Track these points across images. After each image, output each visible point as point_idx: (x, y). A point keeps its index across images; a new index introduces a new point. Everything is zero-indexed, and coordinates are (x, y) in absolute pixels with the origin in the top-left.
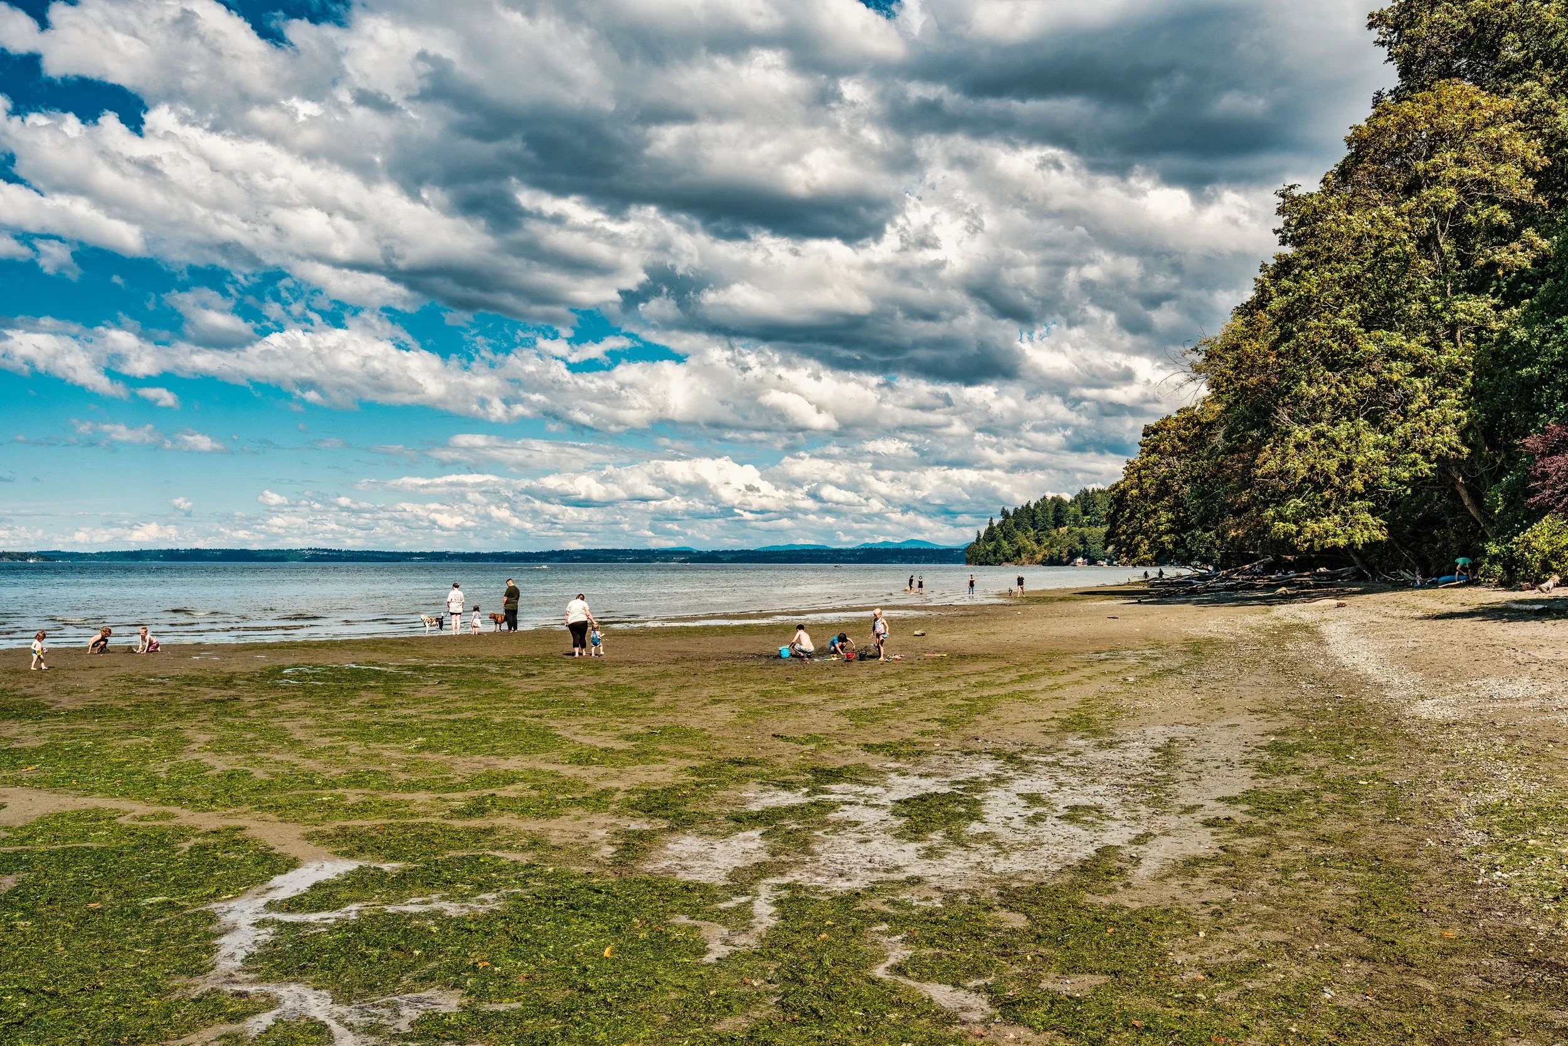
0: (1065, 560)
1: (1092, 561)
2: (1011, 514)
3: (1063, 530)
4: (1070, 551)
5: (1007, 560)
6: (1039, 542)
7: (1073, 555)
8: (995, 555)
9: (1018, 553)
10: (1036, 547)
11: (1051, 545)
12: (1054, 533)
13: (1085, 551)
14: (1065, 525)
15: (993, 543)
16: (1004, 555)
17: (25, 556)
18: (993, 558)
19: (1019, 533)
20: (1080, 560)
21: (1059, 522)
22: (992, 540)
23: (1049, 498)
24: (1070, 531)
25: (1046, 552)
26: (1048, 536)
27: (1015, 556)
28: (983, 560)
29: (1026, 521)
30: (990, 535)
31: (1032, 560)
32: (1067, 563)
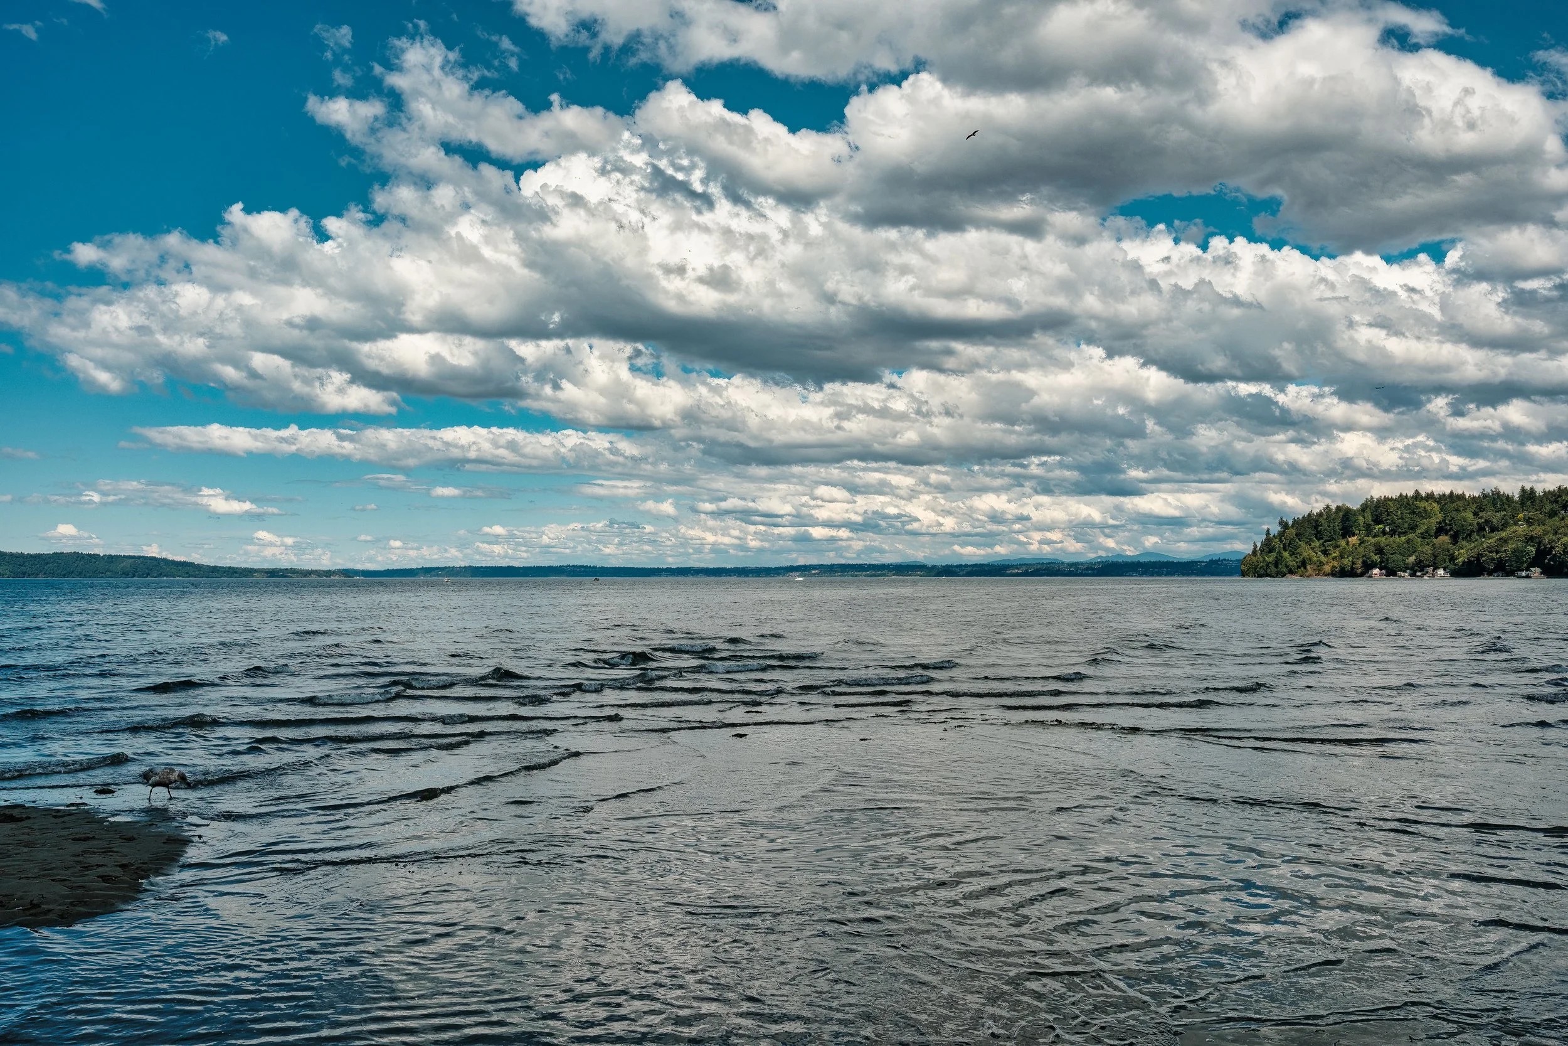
0: (1359, 571)
1: (1391, 573)
2: (1290, 523)
3: (1353, 540)
4: (1364, 563)
5: (1291, 572)
6: (1325, 553)
7: (1368, 566)
8: (1277, 566)
9: (1304, 564)
10: (1323, 558)
11: (1342, 557)
12: (1343, 543)
13: (1381, 562)
14: (1354, 535)
15: (1274, 554)
16: (1287, 567)
17: (328, 573)
18: (1273, 568)
19: (1302, 544)
20: (1376, 571)
21: (1347, 532)
22: (1270, 551)
23: (1333, 507)
24: (1362, 542)
25: (1336, 563)
26: (1337, 547)
27: (1299, 567)
28: (1262, 571)
29: (1310, 531)
30: (1268, 545)
31: (1319, 571)
32: (1362, 575)
